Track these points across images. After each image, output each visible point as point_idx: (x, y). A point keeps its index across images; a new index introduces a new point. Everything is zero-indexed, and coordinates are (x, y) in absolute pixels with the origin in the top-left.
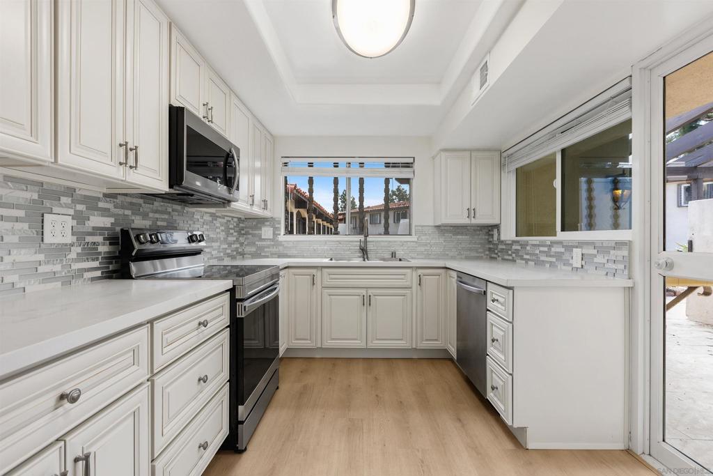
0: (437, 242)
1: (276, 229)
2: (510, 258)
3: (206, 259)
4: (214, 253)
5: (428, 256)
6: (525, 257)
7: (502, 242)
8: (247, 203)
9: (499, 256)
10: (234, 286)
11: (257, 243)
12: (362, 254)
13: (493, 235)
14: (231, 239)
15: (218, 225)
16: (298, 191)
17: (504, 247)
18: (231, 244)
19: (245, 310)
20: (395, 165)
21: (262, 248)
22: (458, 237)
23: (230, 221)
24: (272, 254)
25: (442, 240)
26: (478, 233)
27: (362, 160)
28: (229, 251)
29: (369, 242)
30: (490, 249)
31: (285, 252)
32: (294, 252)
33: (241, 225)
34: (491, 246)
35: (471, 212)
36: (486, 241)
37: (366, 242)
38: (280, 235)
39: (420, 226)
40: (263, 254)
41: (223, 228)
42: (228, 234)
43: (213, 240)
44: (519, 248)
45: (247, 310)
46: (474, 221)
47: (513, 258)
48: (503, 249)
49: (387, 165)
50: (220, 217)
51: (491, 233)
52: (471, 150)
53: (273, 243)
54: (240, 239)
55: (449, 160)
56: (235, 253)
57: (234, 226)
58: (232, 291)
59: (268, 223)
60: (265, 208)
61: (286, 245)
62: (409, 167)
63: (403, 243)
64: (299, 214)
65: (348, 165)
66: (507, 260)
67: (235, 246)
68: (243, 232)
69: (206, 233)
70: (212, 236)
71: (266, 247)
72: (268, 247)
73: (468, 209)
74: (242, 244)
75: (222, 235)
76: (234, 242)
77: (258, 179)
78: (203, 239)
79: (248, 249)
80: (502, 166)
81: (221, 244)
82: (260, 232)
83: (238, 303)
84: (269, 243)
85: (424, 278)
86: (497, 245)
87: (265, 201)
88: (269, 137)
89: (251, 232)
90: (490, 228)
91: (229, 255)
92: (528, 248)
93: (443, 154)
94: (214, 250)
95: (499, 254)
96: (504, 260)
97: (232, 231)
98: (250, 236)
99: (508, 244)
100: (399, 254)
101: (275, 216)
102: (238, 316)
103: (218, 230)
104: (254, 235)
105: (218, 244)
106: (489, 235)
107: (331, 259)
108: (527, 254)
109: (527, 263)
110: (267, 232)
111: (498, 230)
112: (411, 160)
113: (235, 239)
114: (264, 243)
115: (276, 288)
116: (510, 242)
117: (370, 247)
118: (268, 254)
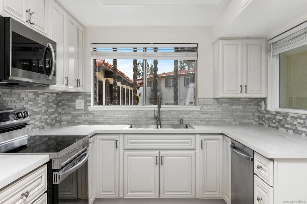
0: (217, 111)
1: (87, 102)
2: (275, 125)
3: (30, 129)
4: (36, 123)
5: (208, 123)
6: (286, 126)
7: (268, 112)
8: (63, 84)
9: (266, 123)
10: (50, 159)
11: (72, 112)
12: (156, 121)
13: (261, 106)
14: (50, 110)
15: (40, 101)
16: (106, 65)
17: (270, 116)
18: (51, 114)
19: (59, 178)
20: (182, 50)
21: (75, 117)
22: (233, 107)
23: (49, 96)
24: (84, 121)
25: (220, 110)
26: (249, 103)
27: (156, 46)
28: (49, 120)
29: (162, 111)
30: (259, 117)
31: (95, 120)
32: (101, 119)
33: (59, 98)
34: (260, 115)
35: (244, 88)
36: (256, 111)
37: (159, 111)
38: (90, 106)
39: (203, 98)
40: (76, 121)
41: (44, 103)
42: (48, 107)
43: (36, 113)
44: (281, 118)
45: (61, 178)
46: (246, 96)
47: (277, 125)
48: (269, 118)
49: (177, 50)
50: (41, 94)
51: (259, 104)
52: (243, 39)
53: (84, 112)
54: (58, 109)
55: (225, 47)
56: (54, 121)
57: (53, 100)
58: (49, 164)
59: (81, 97)
60: (78, 85)
61: (95, 113)
62: (194, 51)
63: (189, 112)
64: (107, 82)
65: (145, 49)
66: (272, 127)
67: (54, 116)
68: (60, 104)
69: (30, 108)
70: (35, 110)
71: (79, 116)
72: (81, 115)
73: (241, 86)
74: (59, 114)
75: (44, 108)
76: (53, 113)
77: (72, 62)
78: (28, 115)
79: (64, 118)
80: (268, 51)
81: (42, 115)
82: (74, 104)
83: (54, 173)
84: (81, 112)
85: (205, 143)
86: (264, 114)
87: (78, 80)
88: (80, 27)
89: (67, 103)
90: (259, 100)
91: (49, 124)
92: (288, 119)
93: (221, 42)
94: (37, 121)
95: (266, 121)
96: (269, 126)
97: (51, 104)
98: (66, 107)
99: (273, 114)
100: (186, 121)
101: (87, 91)
102: (54, 183)
103: (40, 105)
104: (69, 106)
105: (40, 116)
106: (258, 105)
107: (131, 127)
108: (287, 124)
109: (287, 131)
110: (79, 104)
111: (265, 102)
112: (195, 46)
113: (54, 110)
114: (77, 112)
115: (85, 155)
116: (274, 113)
117: (163, 116)
118: (81, 121)
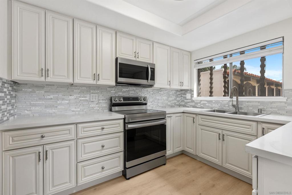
1: (192, 94)
11: (185, 101)
18: (171, 101)
21: (186, 103)
28: (169, 104)
31: (196, 105)
38: (193, 97)
40: (187, 106)
42: (169, 97)
43: (158, 100)
53: (190, 101)
56: (173, 105)
57: (173, 94)
59: (189, 92)
63: (272, 103)
68: (179, 96)
70: (158, 98)
71: (188, 103)
72: (189, 102)
74: (178, 101)
75: (165, 98)
79: (182, 103)
82: (186, 96)
83: (126, 124)
84: (189, 101)
97: (171, 96)
98: (182, 98)
100: (268, 110)
101: (192, 88)
102: (126, 129)
103: (162, 96)
104: (184, 97)
105: (162, 101)
110: (188, 96)
114: (187, 101)
118: (189, 106)
